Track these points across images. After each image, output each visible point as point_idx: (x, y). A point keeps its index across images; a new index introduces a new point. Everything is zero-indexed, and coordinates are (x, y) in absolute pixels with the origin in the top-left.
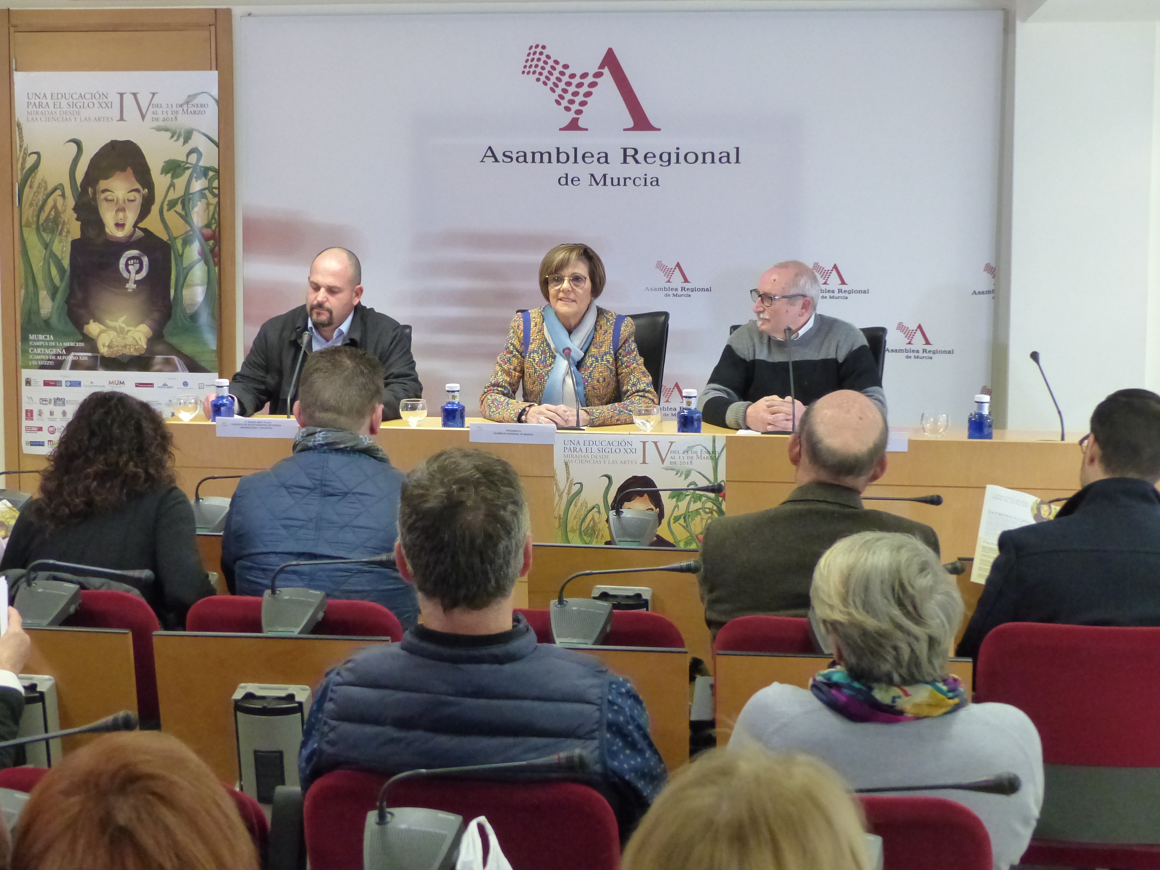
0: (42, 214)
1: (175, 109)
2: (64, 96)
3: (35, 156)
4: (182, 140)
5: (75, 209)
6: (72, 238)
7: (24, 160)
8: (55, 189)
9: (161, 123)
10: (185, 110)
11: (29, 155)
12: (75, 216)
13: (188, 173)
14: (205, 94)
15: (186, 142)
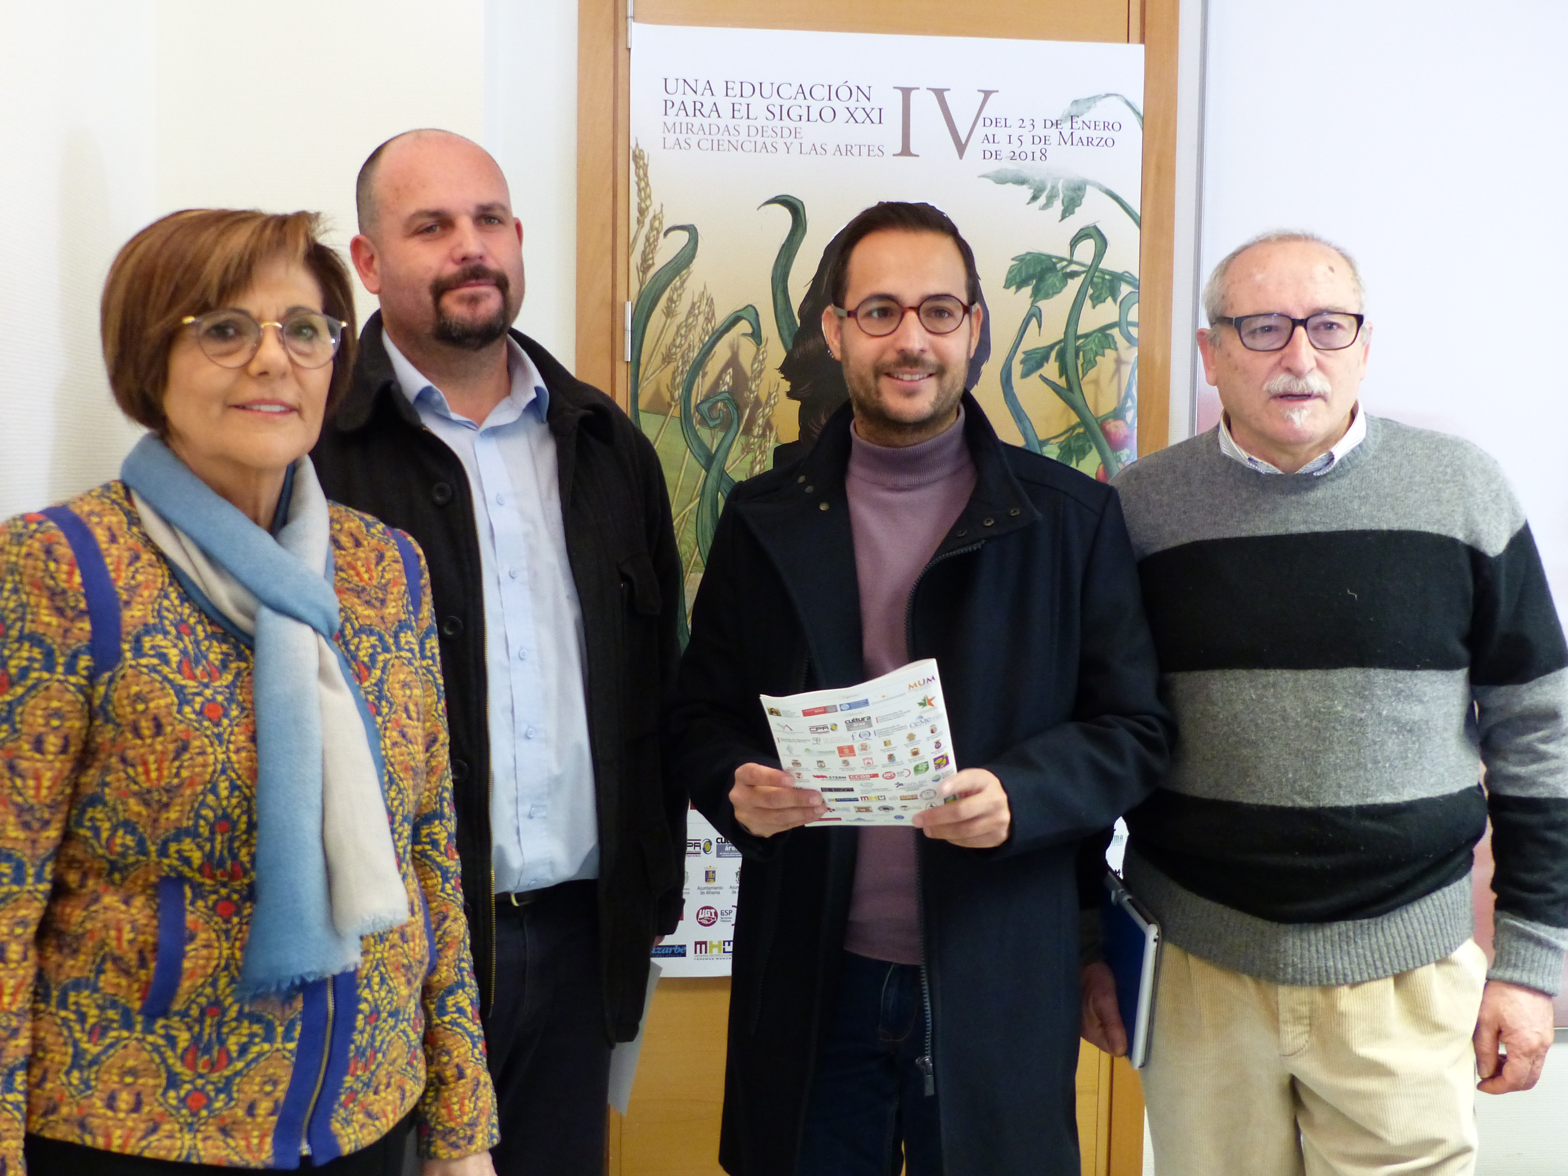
0: (699, 380)
1: (1040, 131)
2: (757, 89)
3: (684, 236)
4: (1058, 207)
5: (787, 369)
6: (777, 440)
7: (651, 245)
8: (735, 320)
9: (1006, 165)
10: (1066, 135)
11: (666, 234)
12: (786, 386)
13: (1074, 285)
14: (1114, 98)
15: (1068, 210)
